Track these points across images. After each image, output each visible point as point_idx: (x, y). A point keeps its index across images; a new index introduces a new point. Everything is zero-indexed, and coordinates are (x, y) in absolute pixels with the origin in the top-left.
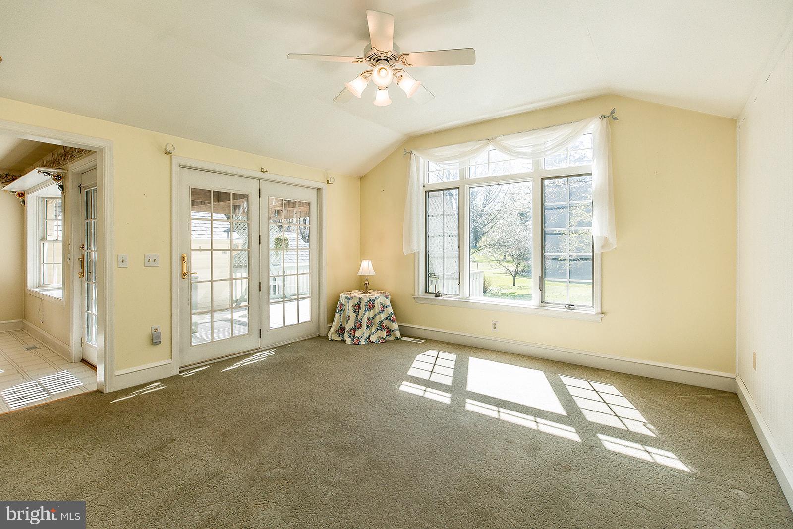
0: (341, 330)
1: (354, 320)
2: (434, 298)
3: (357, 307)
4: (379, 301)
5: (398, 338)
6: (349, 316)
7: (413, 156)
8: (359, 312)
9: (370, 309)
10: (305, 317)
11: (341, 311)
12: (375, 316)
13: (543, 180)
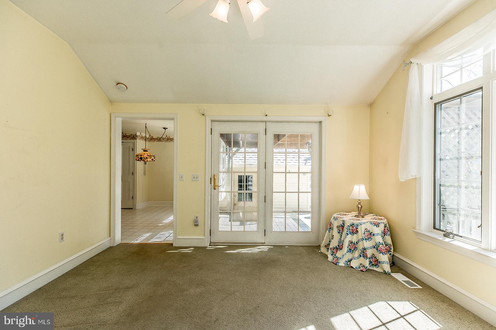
1: (337, 240)
2: (443, 238)
3: (341, 229)
5: (385, 273)
6: (333, 236)
8: (342, 233)
9: (353, 233)
12: (358, 241)
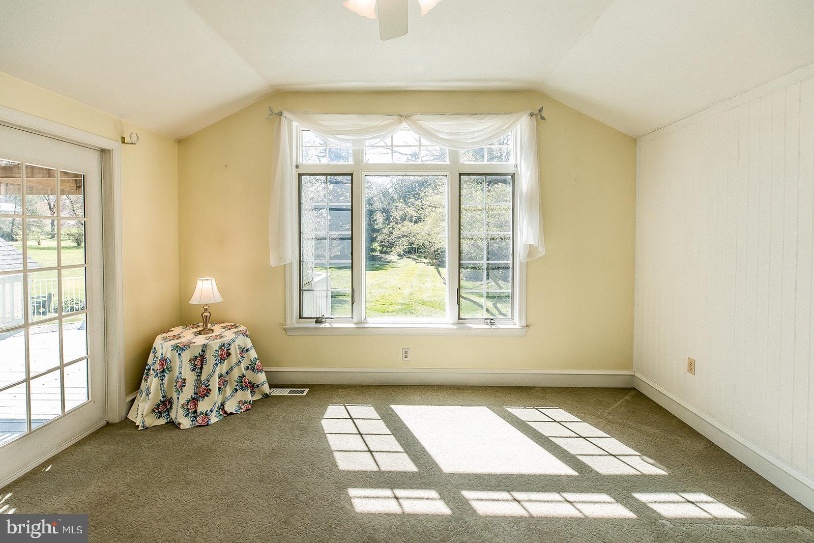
0: (165, 406)
1: (193, 384)
2: (314, 325)
3: (199, 362)
4: (237, 343)
5: (266, 396)
6: (184, 380)
7: (283, 119)
8: (201, 368)
9: (222, 359)
10: (77, 396)
11: (163, 371)
12: (231, 369)
13: (460, 175)
